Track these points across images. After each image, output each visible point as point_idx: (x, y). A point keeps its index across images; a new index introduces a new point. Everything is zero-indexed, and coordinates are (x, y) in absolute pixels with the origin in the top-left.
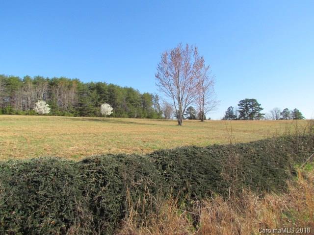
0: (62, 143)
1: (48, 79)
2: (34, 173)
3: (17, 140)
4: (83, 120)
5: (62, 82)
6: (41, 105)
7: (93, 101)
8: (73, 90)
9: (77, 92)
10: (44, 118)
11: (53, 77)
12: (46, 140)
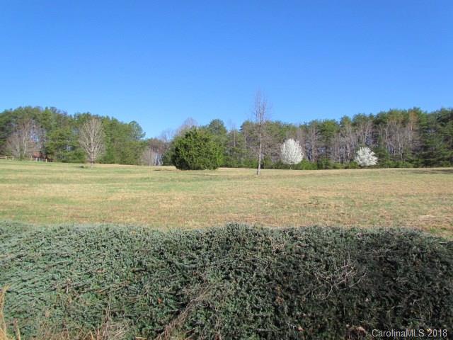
0: (405, 208)
1: (371, 116)
2: (387, 250)
3: (343, 202)
4: (433, 172)
5: (393, 118)
6: (364, 154)
7: (446, 140)
8: (410, 126)
9: (417, 128)
10: (372, 172)
11: (379, 112)
12: (381, 203)
